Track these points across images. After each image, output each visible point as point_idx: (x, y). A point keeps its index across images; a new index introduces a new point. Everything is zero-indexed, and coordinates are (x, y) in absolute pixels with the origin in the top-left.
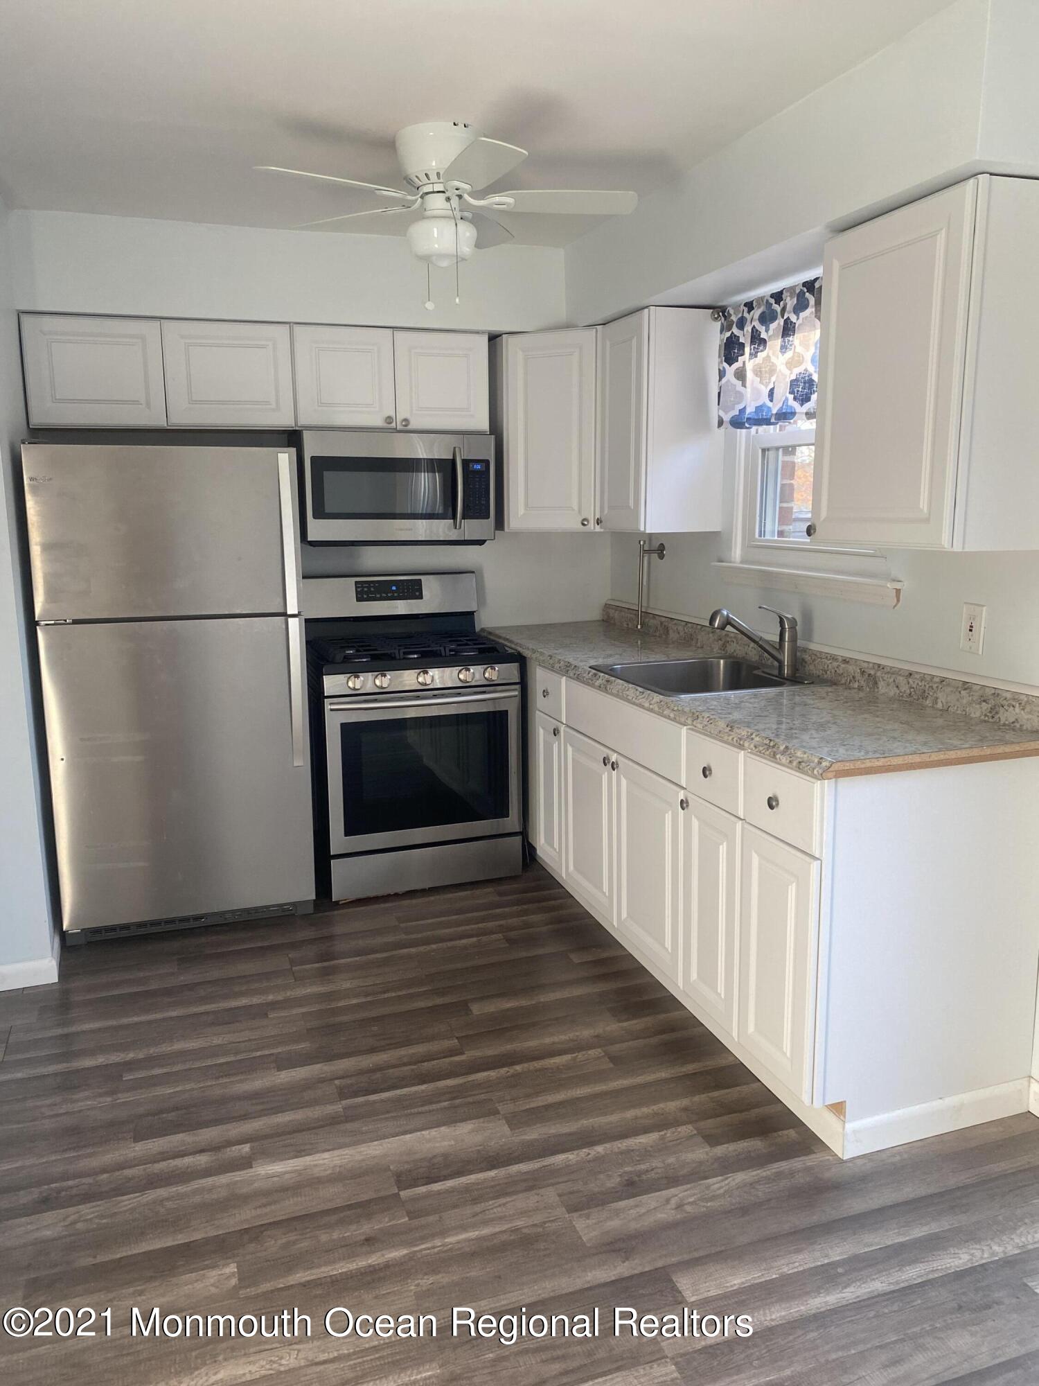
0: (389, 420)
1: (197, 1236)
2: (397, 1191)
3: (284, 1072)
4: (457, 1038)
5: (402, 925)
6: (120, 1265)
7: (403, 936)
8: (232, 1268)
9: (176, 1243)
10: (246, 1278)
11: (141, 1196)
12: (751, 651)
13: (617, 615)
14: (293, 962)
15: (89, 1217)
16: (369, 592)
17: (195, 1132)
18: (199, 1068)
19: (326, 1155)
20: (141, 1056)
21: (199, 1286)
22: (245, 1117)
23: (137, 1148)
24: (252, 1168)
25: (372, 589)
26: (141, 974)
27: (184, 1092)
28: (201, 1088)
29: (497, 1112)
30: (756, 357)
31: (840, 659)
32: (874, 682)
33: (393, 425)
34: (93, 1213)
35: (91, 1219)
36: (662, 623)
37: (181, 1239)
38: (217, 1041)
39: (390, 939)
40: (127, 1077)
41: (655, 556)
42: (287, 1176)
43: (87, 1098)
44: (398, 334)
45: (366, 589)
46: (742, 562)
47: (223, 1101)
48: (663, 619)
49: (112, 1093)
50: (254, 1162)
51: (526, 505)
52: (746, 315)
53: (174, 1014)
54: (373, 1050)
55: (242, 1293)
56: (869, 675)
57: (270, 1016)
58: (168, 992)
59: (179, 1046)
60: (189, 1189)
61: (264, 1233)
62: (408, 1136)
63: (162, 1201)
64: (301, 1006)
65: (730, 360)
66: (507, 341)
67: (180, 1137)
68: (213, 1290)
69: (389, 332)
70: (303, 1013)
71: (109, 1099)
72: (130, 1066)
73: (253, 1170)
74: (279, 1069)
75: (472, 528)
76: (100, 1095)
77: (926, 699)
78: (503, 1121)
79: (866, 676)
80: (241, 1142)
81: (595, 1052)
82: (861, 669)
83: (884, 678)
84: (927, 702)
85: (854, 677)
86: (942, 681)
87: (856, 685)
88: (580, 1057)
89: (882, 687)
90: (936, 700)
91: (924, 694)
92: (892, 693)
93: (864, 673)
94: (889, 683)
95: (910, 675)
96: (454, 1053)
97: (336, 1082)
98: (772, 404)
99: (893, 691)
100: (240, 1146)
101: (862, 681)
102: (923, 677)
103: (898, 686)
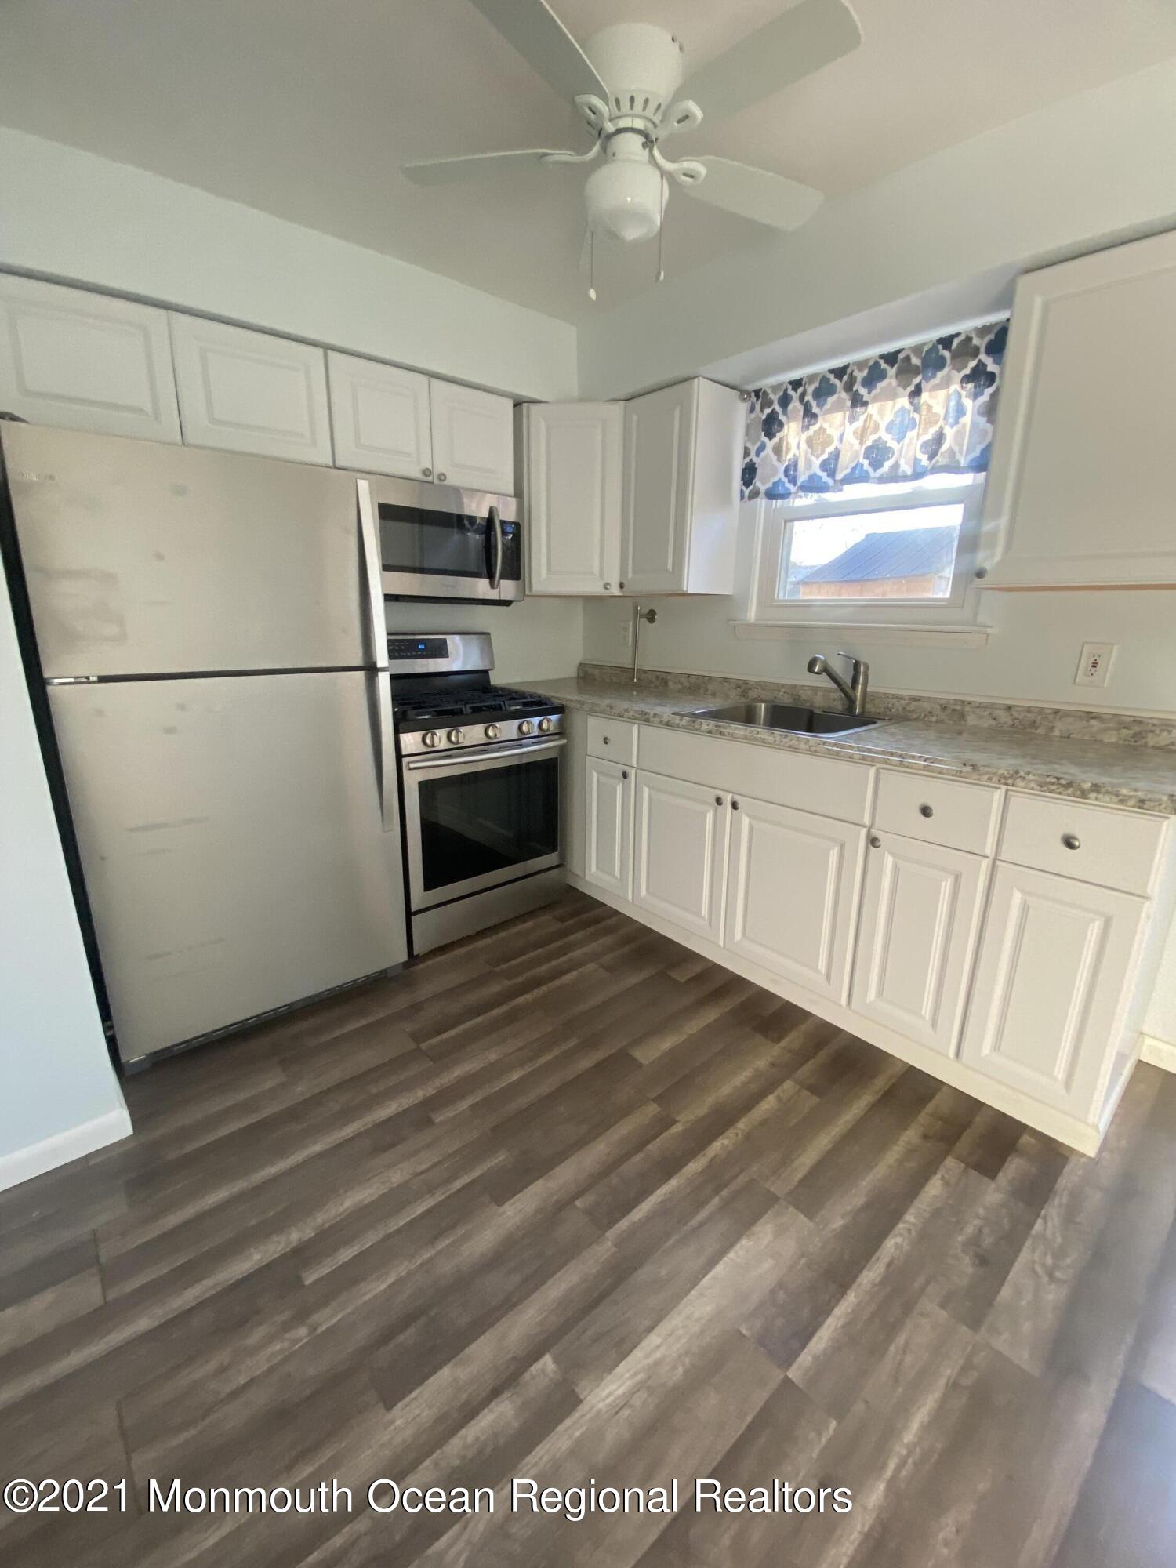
0: (427, 472)
2: (782, 1376)
3: (507, 1206)
4: (654, 1100)
5: (497, 969)
7: (507, 983)
12: (783, 696)
13: (596, 672)
14: (417, 1037)
16: (400, 650)
17: (460, 1356)
18: (399, 1231)
19: (653, 1339)
20: (309, 1233)
22: (509, 1304)
23: (399, 1422)
24: (580, 1401)
25: (403, 647)
26: (242, 1096)
27: (401, 1281)
28: (421, 1265)
29: (775, 1199)
30: (808, 429)
31: (907, 698)
32: (962, 716)
33: (430, 479)
36: (657, 677)
38: (396, 1177)
39: (495, 988)
40: (310, 1278)
41: (644, 620)
42: (637, 1401)
43: (270, 1339)
44: (436, 383)
45: (397, 648)
46: (757, 620)
47: (463, 1282)
48: (659, 674)
49: (302, 1316)
50: (577, 1390)
51: (549, 570)
52: (790, 391)
53: (317, 1148)
54: (581, 1143)
56: (954, 710)
57: (437, 1121)
58: (293, 1114)
59: (349, 1201)
62: (719, 1269)
64: (462, 1097)
65: (770, 435)
66: (528, 410)
67: (445, 1374)
69: (424, 379)
70: (472, 1107)
71: (302, 1331)
72: (303, 1255)
73: (583, 1409)
74: (500, 1200)
75: (507, 589)
76: (286, 1327)
77: (1036, 728)
78: (792, 1209)
79: (949, 711)
80: (535, 1355)
81: (788, 1085)
82: (941, 705)
83: (974, 713)
84: (1039, 731)
85: (930, 712)
86: (1056, 712)
87: (934, 719)
88: (781, 1095)
89: (971, 720)
90: (1052, 729)
91: (1033, 724)
92: (986, 725)
93: (944, 708)
94: (981, 717)
95: (1009, 708)
96: (666, 1123)
97: (578, 1203)
98: (826, 473)
99: (987, 723)
100: (539, 1365)
101: (943, 716)
102: (1029, 710)
103: (995, 719)
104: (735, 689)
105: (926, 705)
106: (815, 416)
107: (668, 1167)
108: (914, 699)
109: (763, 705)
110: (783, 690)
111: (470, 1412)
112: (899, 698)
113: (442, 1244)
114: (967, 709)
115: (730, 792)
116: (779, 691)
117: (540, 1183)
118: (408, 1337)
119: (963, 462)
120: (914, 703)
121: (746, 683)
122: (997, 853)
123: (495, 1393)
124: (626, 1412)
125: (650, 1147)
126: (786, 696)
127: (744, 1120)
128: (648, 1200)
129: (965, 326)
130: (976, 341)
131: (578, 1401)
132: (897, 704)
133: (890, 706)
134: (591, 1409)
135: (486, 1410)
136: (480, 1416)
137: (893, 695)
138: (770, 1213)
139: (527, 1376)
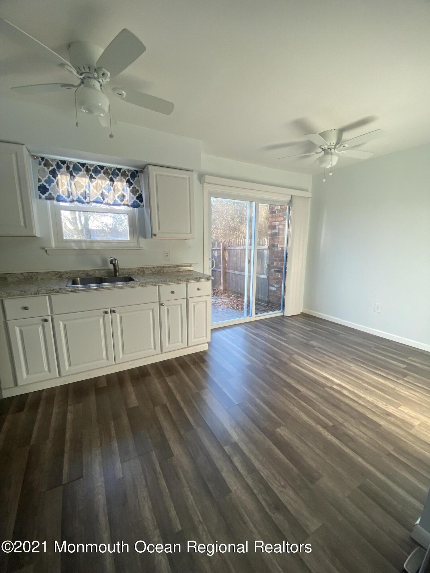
1: (271, 443)
4: (154, 407)
6: (291, 460)
8: (278, 430)
9: (275, 448)
10: (279, 425)
11: (260, 470)
15: (278, 483)
17: (220, 470)
21: (287, 435)
22: (208, 456)
32: (144, 271)
34: (274, 482)
35: (278, 481)
37: (274, 447)
46: (55, 247)
52: (60, 164)
55: (284, 424)
56: (141, 270)
60: (252, 456)
61: (262, 427)
63: (260, 462)
65: (53, 176)
67: (224, 474)
68: (287, 431)
73: (237, 442)
77: (161, 271)
78: (202, 391)
79: (140, 270)
80: (224, 451)
81: (167, 379)
82: (138, 269)
83: (147, 270)
84: (161, 272)
85: (135, 272)
86: (163, 267)
87: (137, 273)
88: (169, 381)
89: (146, 272)
90: (164, 271)
91: (160, 271)
92: (150, 273)
93: (139, 270)
94: (148, 271)
95: (153, 268)
96: (164, 406)
97: (182, 433)
98: (83, 197)
99: (150, 272)
100: (226, 450)
101: (139, 272)
102: (158, 267)
103: (152, 271)
104: (55, 275)
105: (134, 270)
106: (74, 176)
107: (179, 410)
108: (129, 269)
109: (79, 279)
110: (80, 273)
111: (235, 468)
112: (125, 269)
113: (181, 475)
114: (144, 269)
115: (109, 308)
116: (79, 273)
117: (170, 443)
118: (211, 486)
119: (129, 204)
120: (130, 270)
121: (59, 272)
122: (187, 296)
123: (231, 462)
124: (239, 433)
125: (171, 412)
126: (82, 275)
127: (173, 390)
128: (188, 417)
129: (124, 167)
130: (127, 173)
131: (236, 442)
132: (125, 271)
133: (123, 272)
134: (238, 440)
135: (235, 464)
136: (236, 465)
137: (122, 269)
138: (201, 395)
139: (229, 453)
